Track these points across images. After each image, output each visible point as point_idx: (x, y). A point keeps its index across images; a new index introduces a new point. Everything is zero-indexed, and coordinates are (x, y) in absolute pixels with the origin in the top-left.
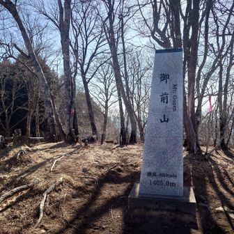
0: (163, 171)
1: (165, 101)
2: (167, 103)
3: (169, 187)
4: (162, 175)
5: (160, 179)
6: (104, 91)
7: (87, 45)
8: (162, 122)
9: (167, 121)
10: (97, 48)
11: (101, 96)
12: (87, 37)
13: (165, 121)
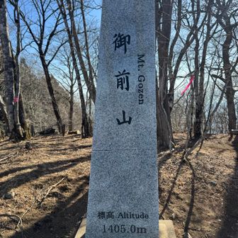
0: (125, 208)
1: (125, 85)
2: (127, 89)
3: (135, 234)
4: (123, 215)
5: (119, 223)
6: (69, 75)
7: (44, 21)
8: (119, 123)
9: (129, 122)
10: (56, 26)
11: (65, 80)
12: (44, 12)
13: (125, 122)
